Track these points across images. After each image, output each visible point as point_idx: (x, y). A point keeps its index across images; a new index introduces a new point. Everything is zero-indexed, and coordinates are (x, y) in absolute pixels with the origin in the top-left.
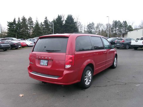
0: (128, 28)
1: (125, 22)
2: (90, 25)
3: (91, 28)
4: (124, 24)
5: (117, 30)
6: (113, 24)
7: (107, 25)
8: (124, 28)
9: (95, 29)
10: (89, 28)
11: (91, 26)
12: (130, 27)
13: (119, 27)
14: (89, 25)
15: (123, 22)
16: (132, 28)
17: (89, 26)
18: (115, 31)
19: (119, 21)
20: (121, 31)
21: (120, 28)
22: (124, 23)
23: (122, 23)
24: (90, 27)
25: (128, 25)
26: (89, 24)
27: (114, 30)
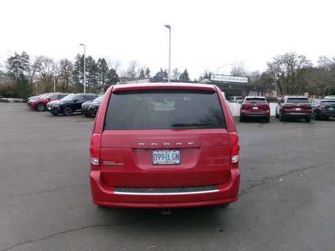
0: (109, 74)
1: (103, 61)
2: (16, 58)
3: (20, 67)
4: (100, 66)
5: (87, 77)
6: (77, 63)
7: (62, 63)
8: (100, 73)
9: (30, 70)
10: (13, 66)
11: (20, 60)
12: (113, 72)
13: (90, 72)
14: (13, 58)
15: (99, 61)
16: (117, 76)
17: (15, 60)
18: (82, 78)
19: (90, 58)
20: (94, 81)
21: (94, 74)
22: (100, 63)
23: (96, 61)
24: (16, 62)
25: (110, 69)
26: (14, 56)
27: (80, 77)
